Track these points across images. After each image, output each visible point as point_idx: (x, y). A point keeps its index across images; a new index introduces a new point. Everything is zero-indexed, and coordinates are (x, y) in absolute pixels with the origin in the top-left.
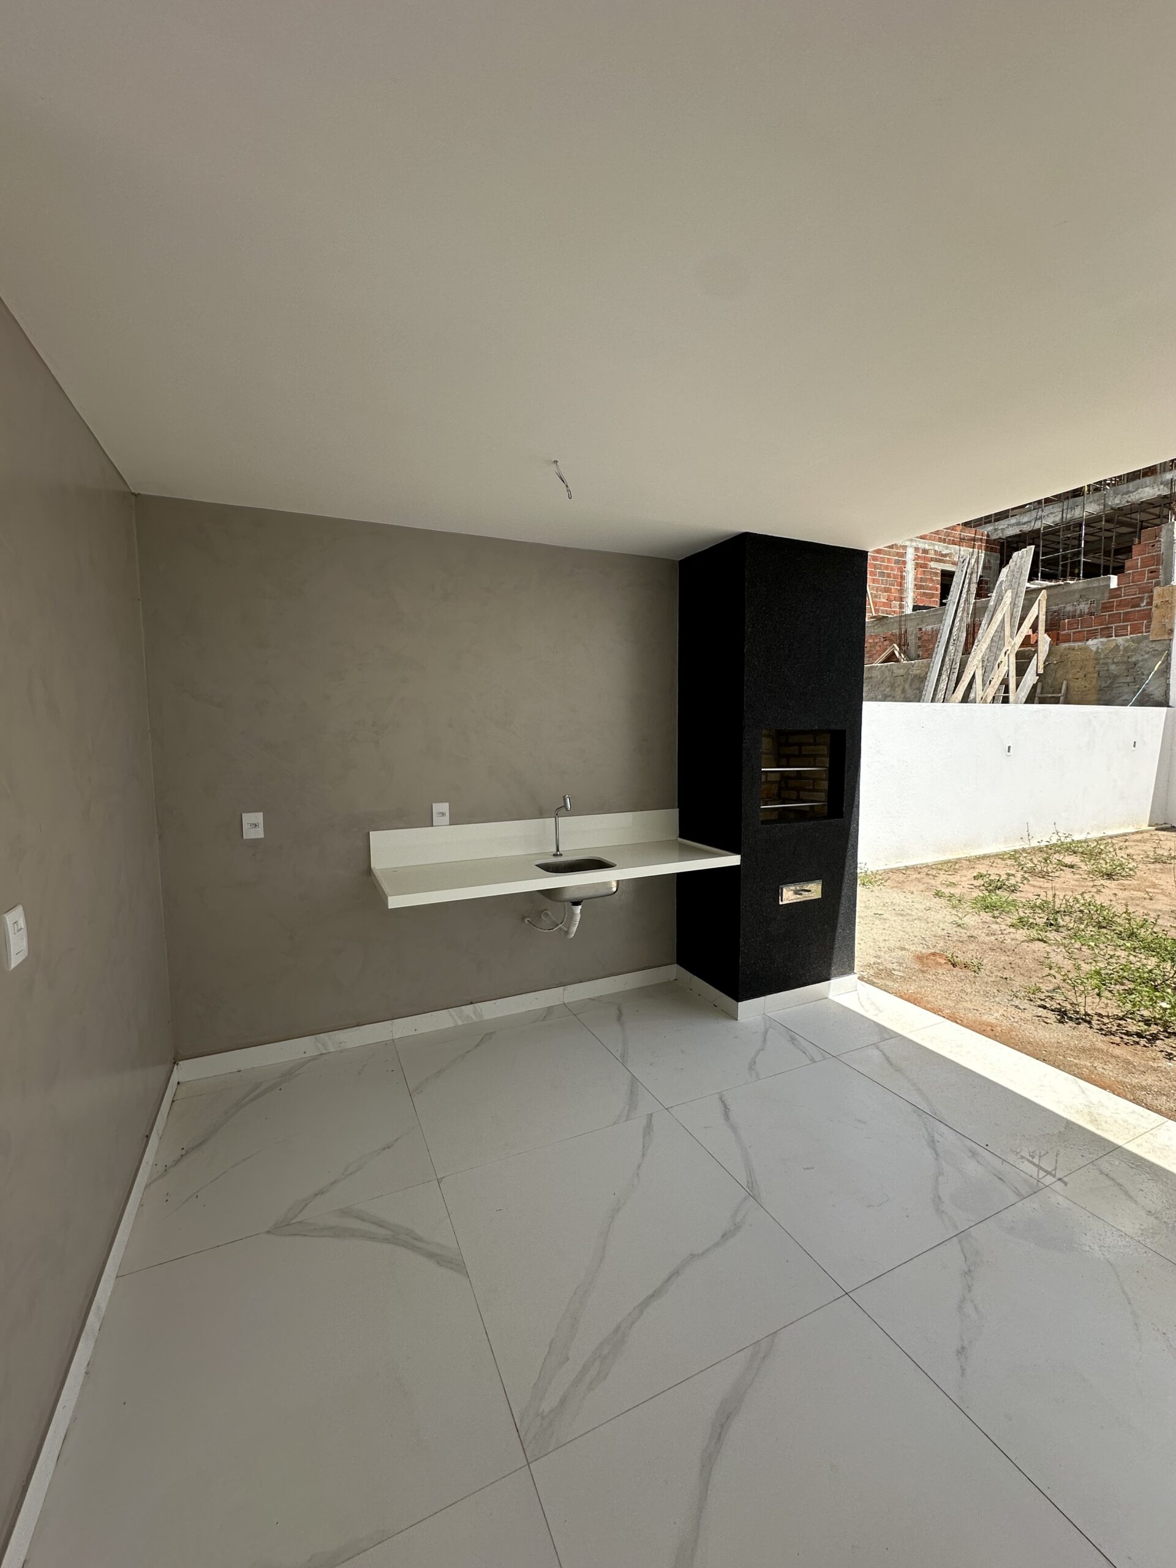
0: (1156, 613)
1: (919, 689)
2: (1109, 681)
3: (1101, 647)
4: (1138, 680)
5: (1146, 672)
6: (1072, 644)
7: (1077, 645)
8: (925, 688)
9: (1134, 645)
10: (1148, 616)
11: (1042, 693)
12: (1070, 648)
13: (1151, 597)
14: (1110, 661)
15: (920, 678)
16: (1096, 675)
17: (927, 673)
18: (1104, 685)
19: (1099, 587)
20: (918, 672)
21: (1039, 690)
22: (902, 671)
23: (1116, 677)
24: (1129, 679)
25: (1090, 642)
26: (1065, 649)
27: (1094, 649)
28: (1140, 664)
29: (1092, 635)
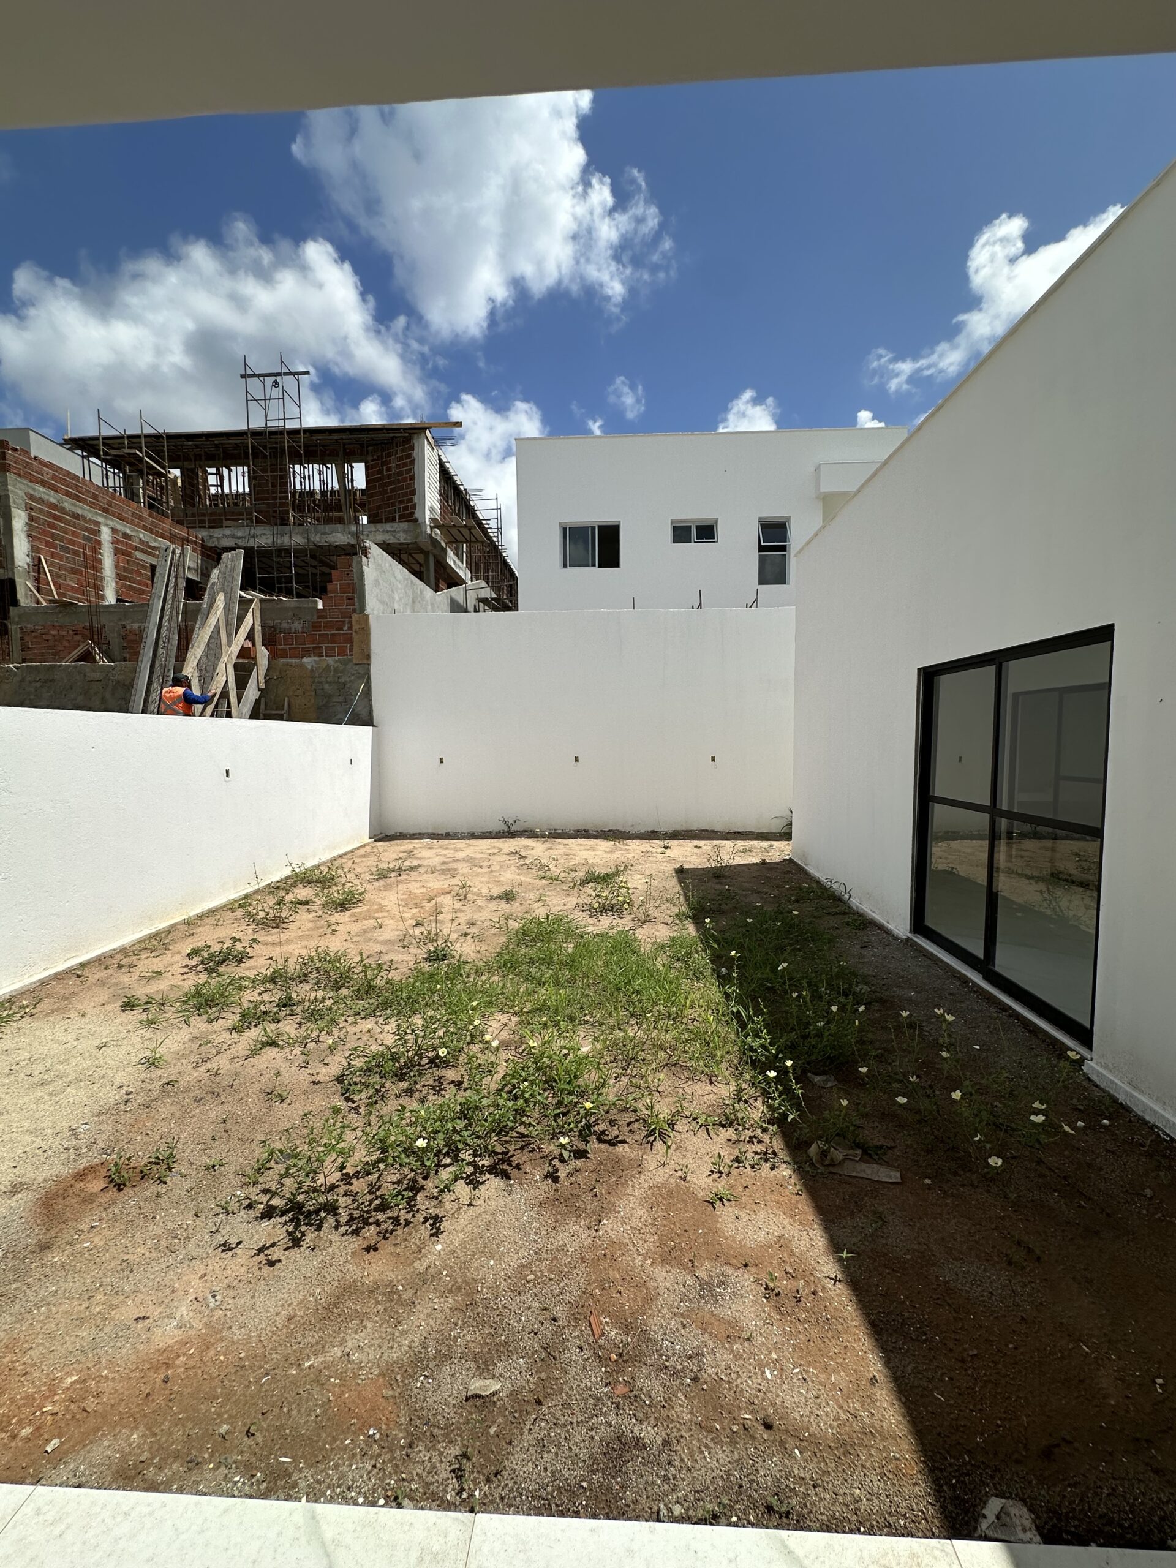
0: (355, 638)
1: (123, 699)
2: (325, 701)
3: (315, 665)
4: (348, 701)
5: (353, 693)
6: (289, 660)
7: (294, 661)
8: (133, 698)
9: (342, 667)
10: (350, 640)
11: (266, 709)
12: (287, 664)
13: (350, 622)
14: (323, 680)
15: (124, 685)
16: (313, 693)
17: (133, 680)
18: (321, 704)
19: (309, 608)
20: (121, 677)
21: (262, 706)
22: (98, 675)
23: (330, 696)
24: (341, 699)
25: (305, 660)
26: (284, 665)
27: (309, 667)
28: (348, 685)
29: (306, 653)
